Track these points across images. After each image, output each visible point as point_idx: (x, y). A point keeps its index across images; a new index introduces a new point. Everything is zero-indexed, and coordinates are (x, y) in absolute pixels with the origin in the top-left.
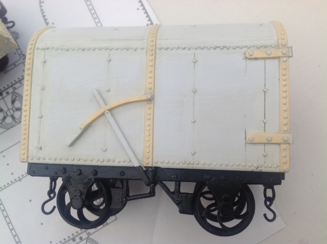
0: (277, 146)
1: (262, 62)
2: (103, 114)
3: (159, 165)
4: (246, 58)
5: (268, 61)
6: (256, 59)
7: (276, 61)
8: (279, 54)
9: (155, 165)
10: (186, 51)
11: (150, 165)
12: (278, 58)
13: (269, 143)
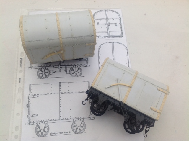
0: (157, 113)
1: (161, 92)
2: (118, 85)
3: (126, 104)
4: (158, 89)
5: (163, 93)
6: (160, 91)
7: (165, 94)
8: (166, 92)
9: (125, 103)
10: (144, 81)
11: (124, 103)
12: (165, 93)
13: (156, 111)
